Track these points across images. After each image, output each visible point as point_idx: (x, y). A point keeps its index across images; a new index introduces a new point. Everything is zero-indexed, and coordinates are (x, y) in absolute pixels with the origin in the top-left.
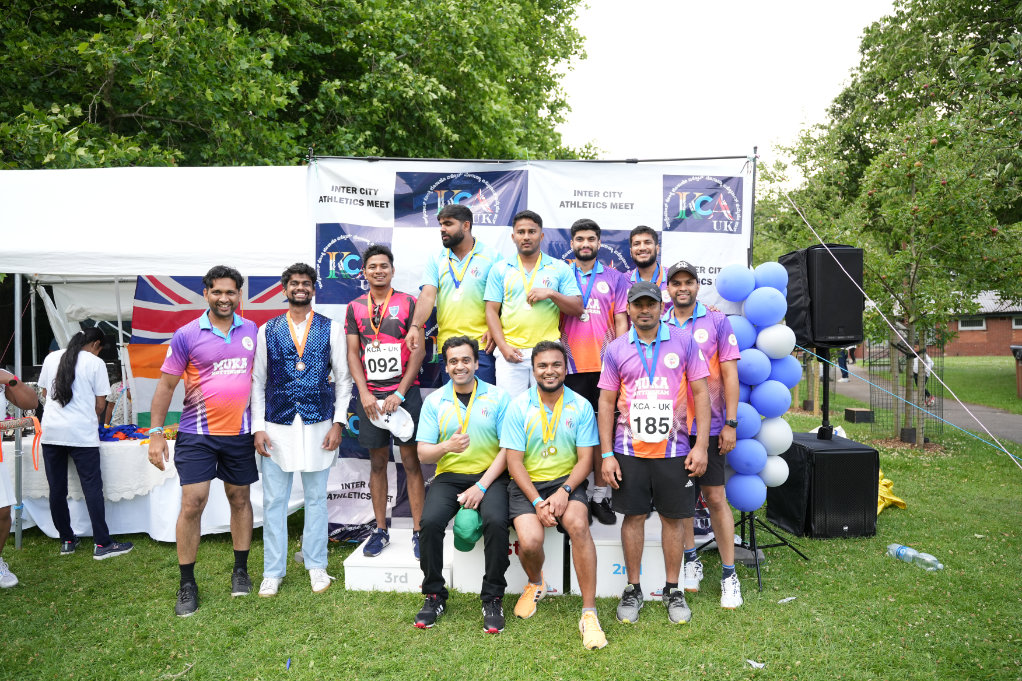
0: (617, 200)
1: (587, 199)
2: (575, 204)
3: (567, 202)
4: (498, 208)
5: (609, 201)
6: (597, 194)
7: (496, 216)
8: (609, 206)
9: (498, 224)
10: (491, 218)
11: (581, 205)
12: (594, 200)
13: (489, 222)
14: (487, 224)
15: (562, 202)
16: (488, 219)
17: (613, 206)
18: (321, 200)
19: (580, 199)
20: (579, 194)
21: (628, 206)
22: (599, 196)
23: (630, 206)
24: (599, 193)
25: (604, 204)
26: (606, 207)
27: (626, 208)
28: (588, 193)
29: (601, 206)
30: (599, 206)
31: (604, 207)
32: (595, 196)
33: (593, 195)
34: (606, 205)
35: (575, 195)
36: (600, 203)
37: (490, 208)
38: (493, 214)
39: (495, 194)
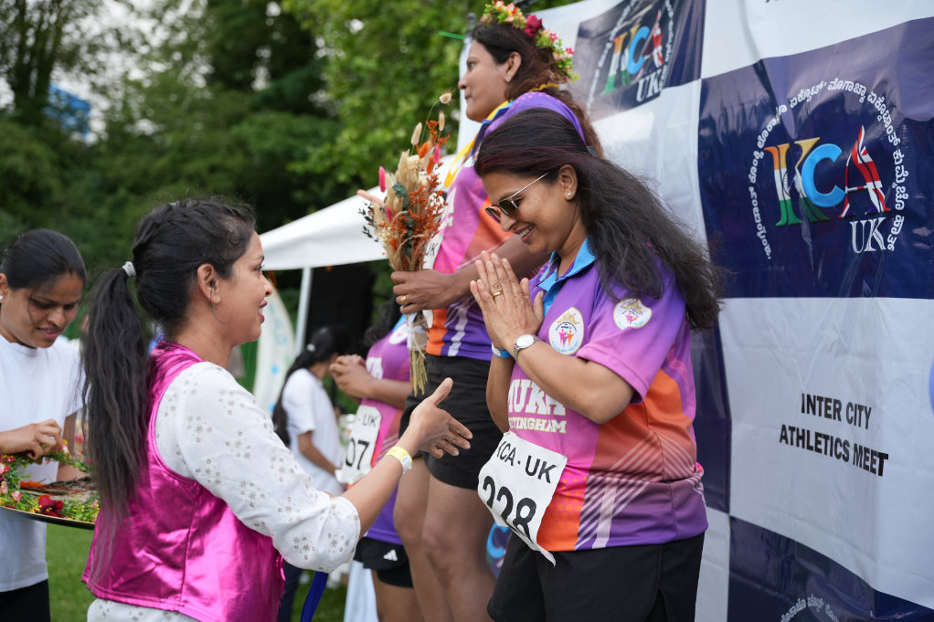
7: (665, 70)
10: (659, 80)
13: (656, 89)
14: (653, 97)
37: (661, 55)
38: (662, 67)
39: (671, 14)
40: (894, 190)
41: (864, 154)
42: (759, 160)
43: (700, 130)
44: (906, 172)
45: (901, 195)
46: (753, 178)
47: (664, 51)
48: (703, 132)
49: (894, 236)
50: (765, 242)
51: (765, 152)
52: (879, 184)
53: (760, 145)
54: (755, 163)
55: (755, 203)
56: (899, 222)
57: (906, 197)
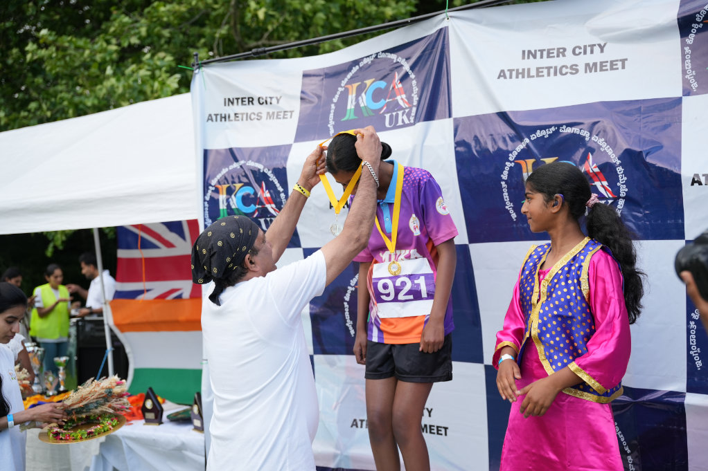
0: (597, 57)
1: (546, 62)
2: (523, 74)
3: (511, 71)
4: (416, 98)
5: (581, 61)
6: (562, 52)
11: (533, 72)
12: (557, 62)
15: (502, 72)
16: (405, 117)
17: (590, 68)
18: (210, 118)
19: (533, 64)
20: (531, 56)
21: (616, 65)
22: (564, 56)
23: (620, 64)
24: (565, 50)
25: (574, 67)
26: (577, 71)
27: (612, 69)
28: (545, 54)
29: (569, 70)
30: (564, 72)
31: (574, 72)
32: (558, 56)
33: (555, 54)
34: (577, 67)
35: (523, 58)
36: (566, 67)
37: (406, 100)
38: (411, 108)
39: (412, 76)
40: (619, 187)
41: (595, 167)
42: (511, 167)
43: (455, 148)
44: (625, 179)
45: (623, 190)
46: (505, 176)
47: (410, 99)
48: (458, 149)
49: (620, 209)
50: (511, 211)
51: (515, 163)
52: (605, 183)
53: (510, 159)
54: (507, 169)
55: (505, 190)
56: (621, 203)
57: (627, 190)
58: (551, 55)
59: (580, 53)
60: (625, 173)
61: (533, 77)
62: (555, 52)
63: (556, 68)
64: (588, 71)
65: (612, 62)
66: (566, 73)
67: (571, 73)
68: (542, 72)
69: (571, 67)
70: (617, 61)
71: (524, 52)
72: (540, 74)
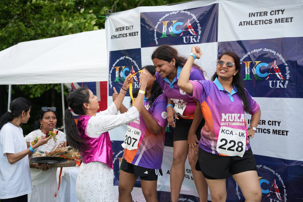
0: (280, 16)
1: (259, 18)
2: (249, 23)
3: (244, 22)
5: (273, 18)
6: (266, 13)
7: (199, 37)
8: (274, 21)
9: (200, 42)
10: (196, 39)
11: (253, 23)
12: (264, 18)
13: (195, 41)
14: (194, 43)
15: (241, 22)
17: (277, 21)
19: (253, 19)
20: (253, 15)
21: (288, 20)
22: (267, 15)
23: (290, 19)
24: (267, 12)
25: (271, 20)
26: (272, 22)
27: (286, 22)
28: (259, 14)
29: (268, 22)
30: (266, 22)
31: (270, 22)
32: (264, 15)
33: (263, 15)
34: (272, 21)
35: (250, 16)
36: (267, 20)
58: (261, 15)
59: (273, 14)
60: (289, 70)
61: (253, 24)
62: (263, 13)
63: (263, 21)
64: (276, 22)
65: (286, 18)
66: (267, 23)
67: (269, 23)
68: (257, 22)
69: (269, 21)
70: (289, 18)
71: (250, 13)
72: (256, 23)
